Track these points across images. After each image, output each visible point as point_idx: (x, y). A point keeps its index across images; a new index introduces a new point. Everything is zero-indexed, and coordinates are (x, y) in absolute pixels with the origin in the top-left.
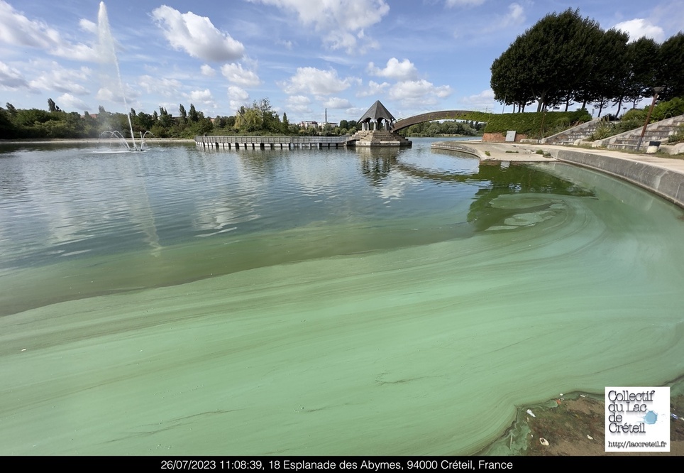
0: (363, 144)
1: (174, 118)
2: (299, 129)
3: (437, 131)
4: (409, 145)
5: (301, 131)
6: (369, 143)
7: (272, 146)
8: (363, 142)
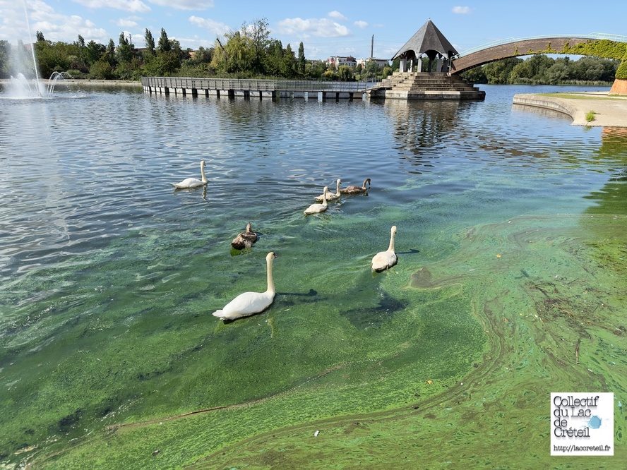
0: (396, 96)
1: (137, 50)
2: (326, 69)
3: (563, 74)
4: (481, 97)
5: (326, 73)
6: (405, 94)
7: (247, 95)
8: (395, 92)
